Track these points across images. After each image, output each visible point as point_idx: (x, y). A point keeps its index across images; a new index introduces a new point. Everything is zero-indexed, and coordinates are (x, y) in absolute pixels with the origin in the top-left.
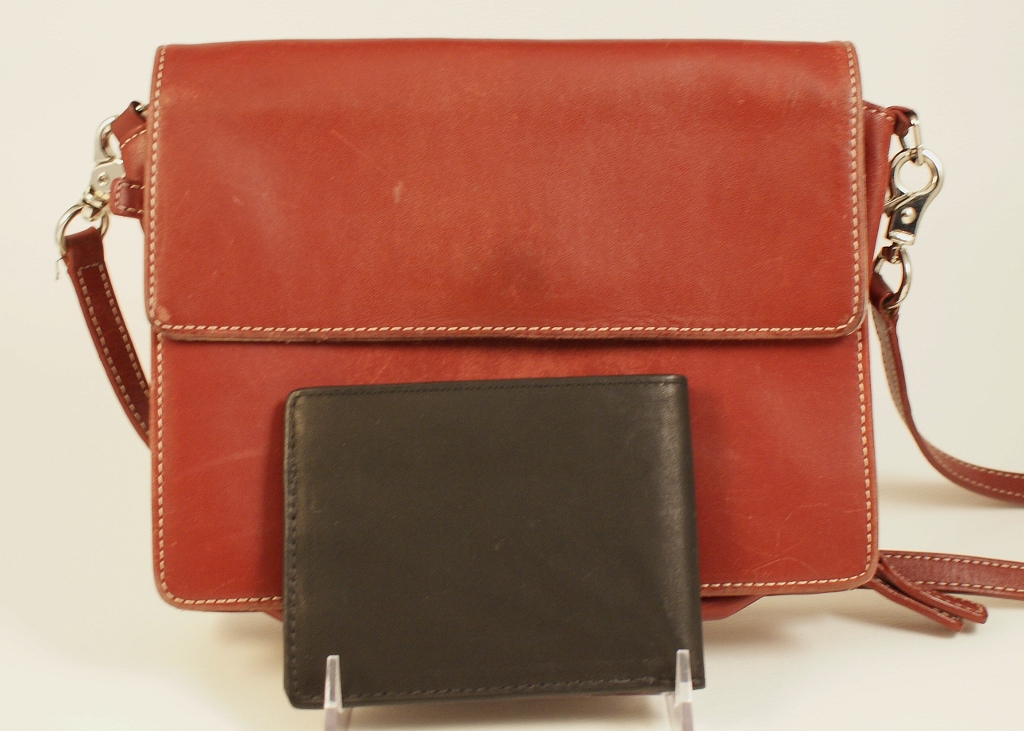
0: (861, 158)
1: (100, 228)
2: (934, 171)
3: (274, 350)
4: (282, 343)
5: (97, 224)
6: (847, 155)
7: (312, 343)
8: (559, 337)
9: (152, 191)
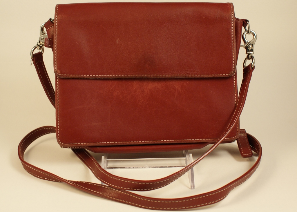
0: (234, 32)
1: (42, 52)
2: (254, 35)
3: (86, 81)
4: (89, 79)
5: (41, 51)
6: (231, 31)
7: (96, 79)
8: (158, 77)
9: (56, 41)
